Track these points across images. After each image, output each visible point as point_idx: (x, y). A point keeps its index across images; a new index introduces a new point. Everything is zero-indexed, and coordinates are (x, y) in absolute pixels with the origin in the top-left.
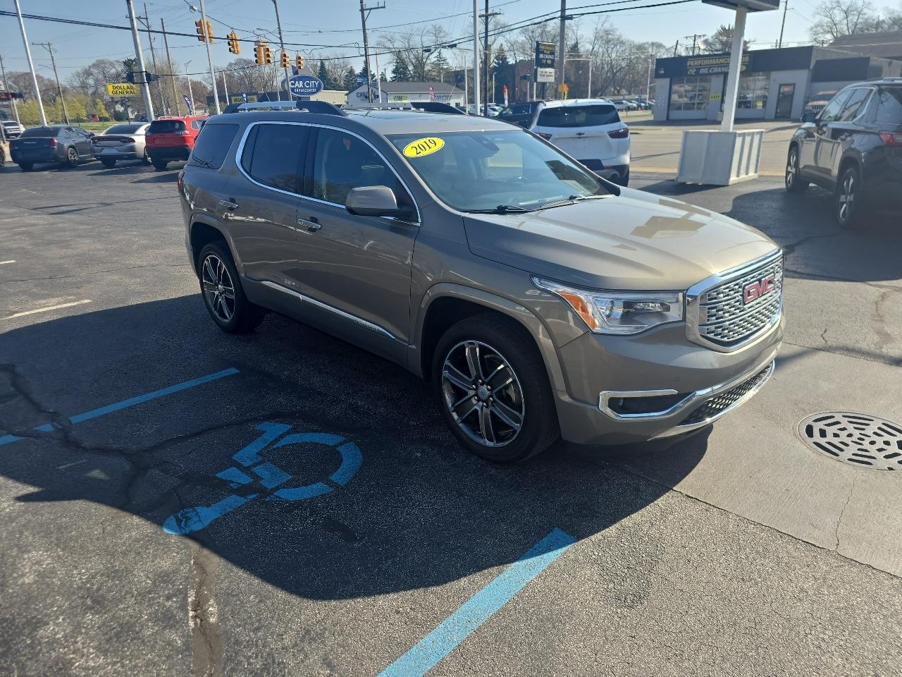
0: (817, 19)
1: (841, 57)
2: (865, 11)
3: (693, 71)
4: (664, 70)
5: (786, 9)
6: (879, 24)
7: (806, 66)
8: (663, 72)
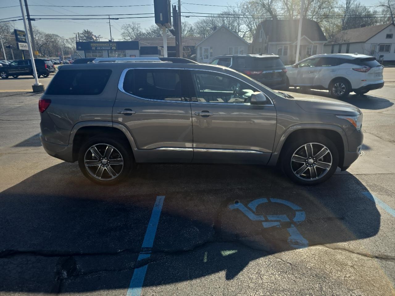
0: (123, 31)
1: (146, 46)
2: (139, 29)
3: (94, 48)
4: (81, 47)
5: (110, 26)
6: (144, 34)
7: (138, 49)
8: (80, 48)
